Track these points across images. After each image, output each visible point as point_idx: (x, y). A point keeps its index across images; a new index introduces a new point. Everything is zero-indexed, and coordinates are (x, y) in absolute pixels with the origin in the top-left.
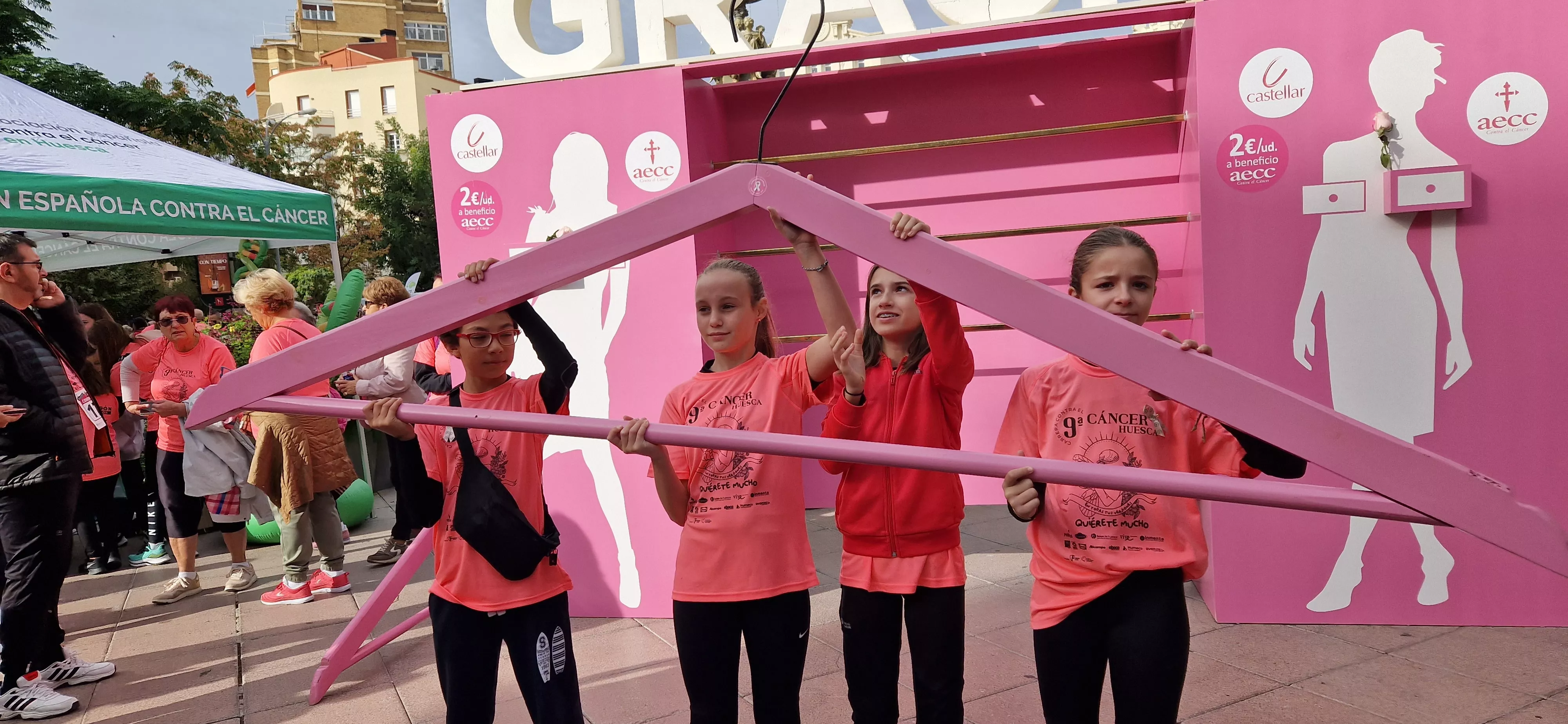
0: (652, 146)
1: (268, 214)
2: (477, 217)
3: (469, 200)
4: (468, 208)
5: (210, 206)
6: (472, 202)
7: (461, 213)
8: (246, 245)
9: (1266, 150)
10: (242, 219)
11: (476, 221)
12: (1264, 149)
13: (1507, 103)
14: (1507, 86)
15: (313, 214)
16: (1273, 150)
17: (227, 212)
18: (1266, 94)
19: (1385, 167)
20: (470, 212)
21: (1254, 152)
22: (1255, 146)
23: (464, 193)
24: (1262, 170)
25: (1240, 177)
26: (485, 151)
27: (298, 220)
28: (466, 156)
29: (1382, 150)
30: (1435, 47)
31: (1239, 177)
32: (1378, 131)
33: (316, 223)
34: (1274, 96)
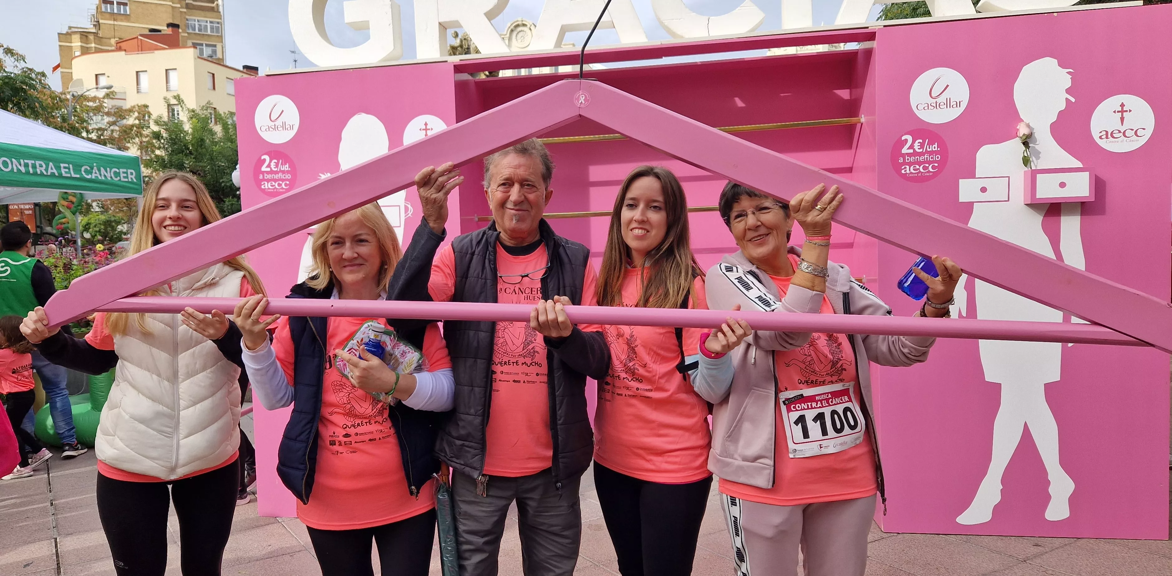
0: (426, 127)
1: (86, 171)
2: (275, 180)
3: (269, 166)
4: (267, 173)
5: (38, 163)
6: (271, 168)
7: (261, 177)
8: (65, 197)
9: (931, 149)
10: (64, 174)
11: (274, 183)
12: (929, 148)
13: (1122, 119)
14: (1122, 105)
15: (124, 173)
16: (936, 149)
17: (52, 169)
18: (932, 104)
19: (1026, 166)
20: (269, 177)
21: (921, 150)
22: (922, 146)
23: (265, 160)
24: (927, 165)
25: (910, 170)
26: (284, 126)
27: (111, 177)
28: (268, 130)
29: (1024, 153)
30: (1067, 73)
31: (908, 170)
32: (1021, 138)
33: (126, 180)
34: (937, 106)
